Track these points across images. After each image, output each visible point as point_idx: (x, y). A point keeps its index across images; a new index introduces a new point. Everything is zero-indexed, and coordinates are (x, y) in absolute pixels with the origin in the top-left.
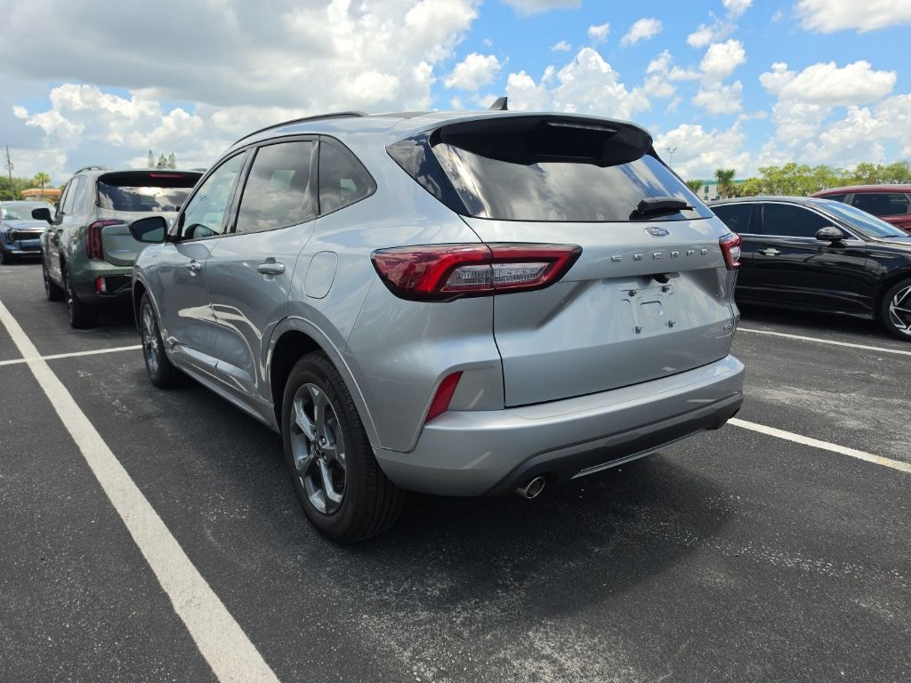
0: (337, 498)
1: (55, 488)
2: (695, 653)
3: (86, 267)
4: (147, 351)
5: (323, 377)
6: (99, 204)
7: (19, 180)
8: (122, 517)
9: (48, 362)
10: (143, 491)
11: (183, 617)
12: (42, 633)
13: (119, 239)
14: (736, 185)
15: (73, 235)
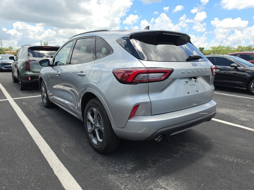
0: (101, 140)
1: (18, 137)
2: (206, 187)
3: (25, 73)
4: (43, 97)
5: (97, 106)
6: (29, 55)
7: (4, 48)
8: (38, 145)
9: (14, 100)
10: (43, 138)
11: (57, 175)
12: (16, 180)
13: (34, 65)
14: (204, 52)
15: (21, 64)
